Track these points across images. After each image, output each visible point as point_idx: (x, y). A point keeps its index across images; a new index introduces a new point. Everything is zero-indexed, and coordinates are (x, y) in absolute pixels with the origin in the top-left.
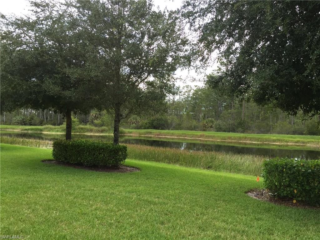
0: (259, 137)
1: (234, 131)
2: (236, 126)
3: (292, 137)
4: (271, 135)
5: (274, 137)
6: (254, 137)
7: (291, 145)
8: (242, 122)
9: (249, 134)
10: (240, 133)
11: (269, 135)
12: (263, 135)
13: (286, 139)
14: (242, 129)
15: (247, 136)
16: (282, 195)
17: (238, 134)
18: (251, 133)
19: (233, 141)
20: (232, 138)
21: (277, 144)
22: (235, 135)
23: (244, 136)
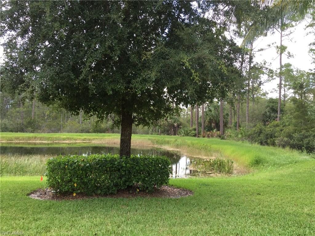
0: (50, 136)
1: (22, 130)
2: (25, 125)
3: (80, 135)
4: (62, 134)
5: (64, 135)
6: (45, 137)
7: (79, 143)
8: (32, 121)
9: (39, 134)
10: (30, 132)
11: (60, 134)
12: (53, 134)
13: (75, 137)
14: (32, 128)
15: (37, 136)
16: (64, 191)
17: (27, 133)
18: (41, 133)
19: (21, 141)
20: (21, 138)
21: (66, 142)
22: (24, 135)
23: (34, 136)
